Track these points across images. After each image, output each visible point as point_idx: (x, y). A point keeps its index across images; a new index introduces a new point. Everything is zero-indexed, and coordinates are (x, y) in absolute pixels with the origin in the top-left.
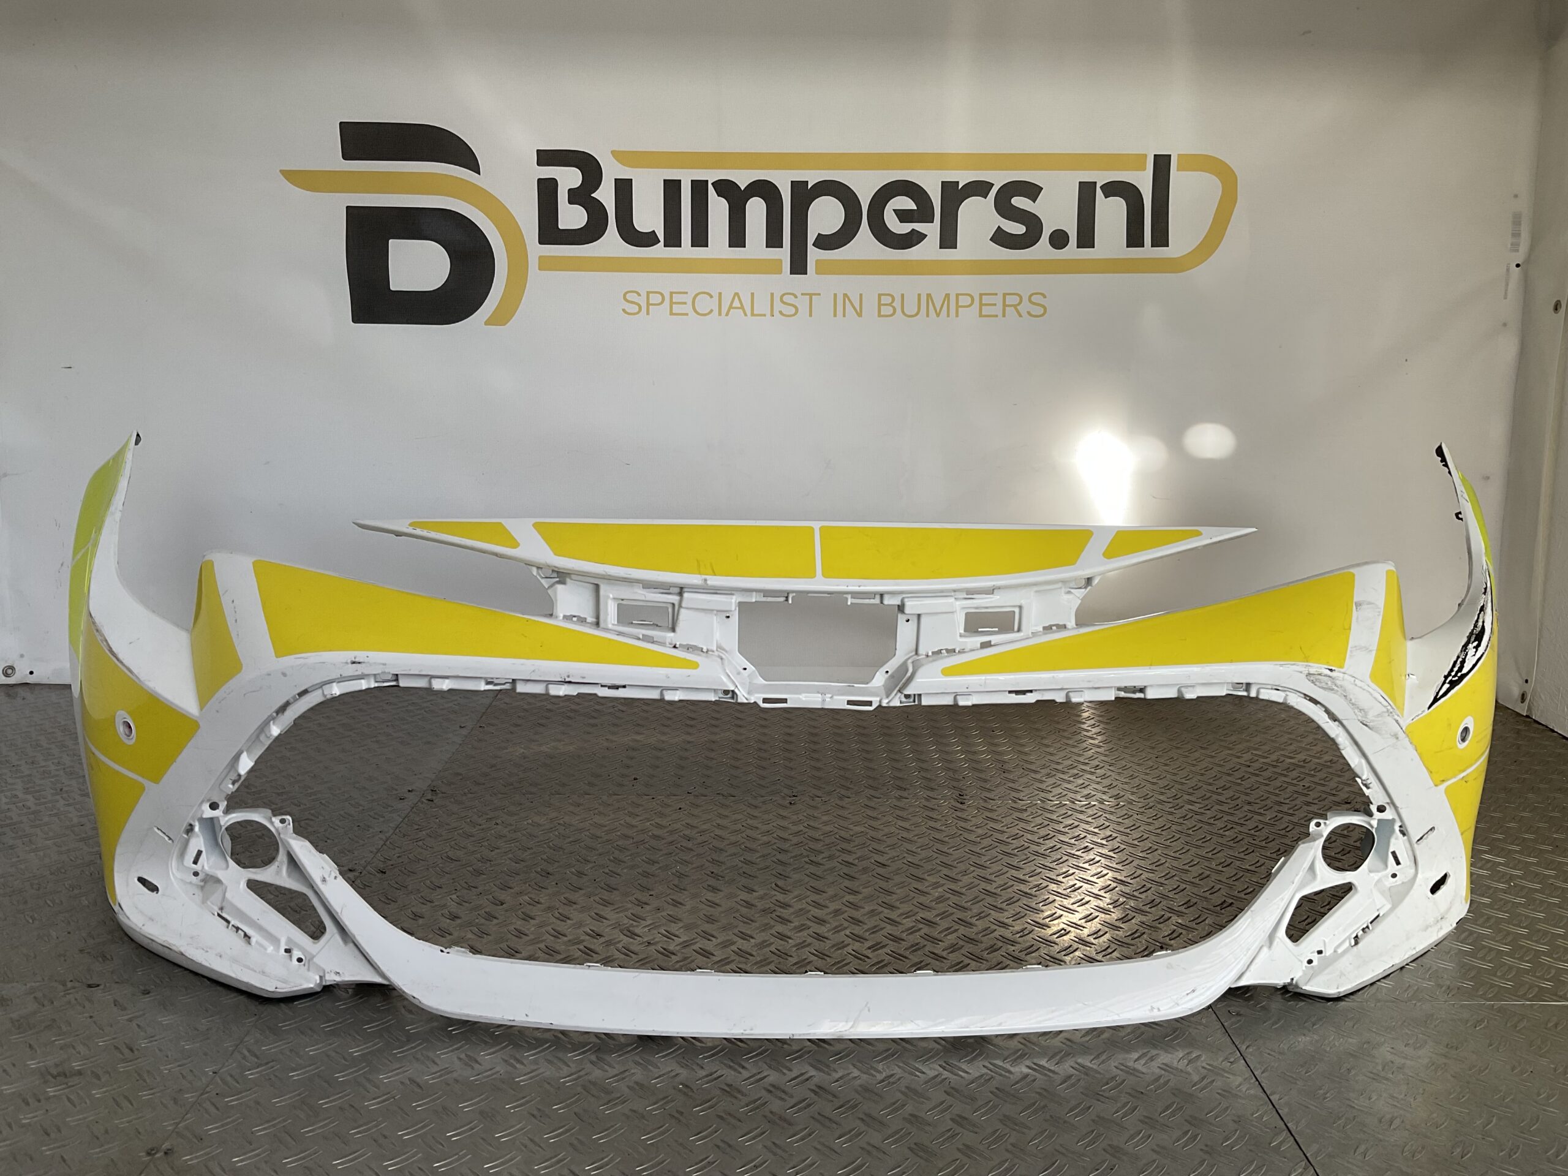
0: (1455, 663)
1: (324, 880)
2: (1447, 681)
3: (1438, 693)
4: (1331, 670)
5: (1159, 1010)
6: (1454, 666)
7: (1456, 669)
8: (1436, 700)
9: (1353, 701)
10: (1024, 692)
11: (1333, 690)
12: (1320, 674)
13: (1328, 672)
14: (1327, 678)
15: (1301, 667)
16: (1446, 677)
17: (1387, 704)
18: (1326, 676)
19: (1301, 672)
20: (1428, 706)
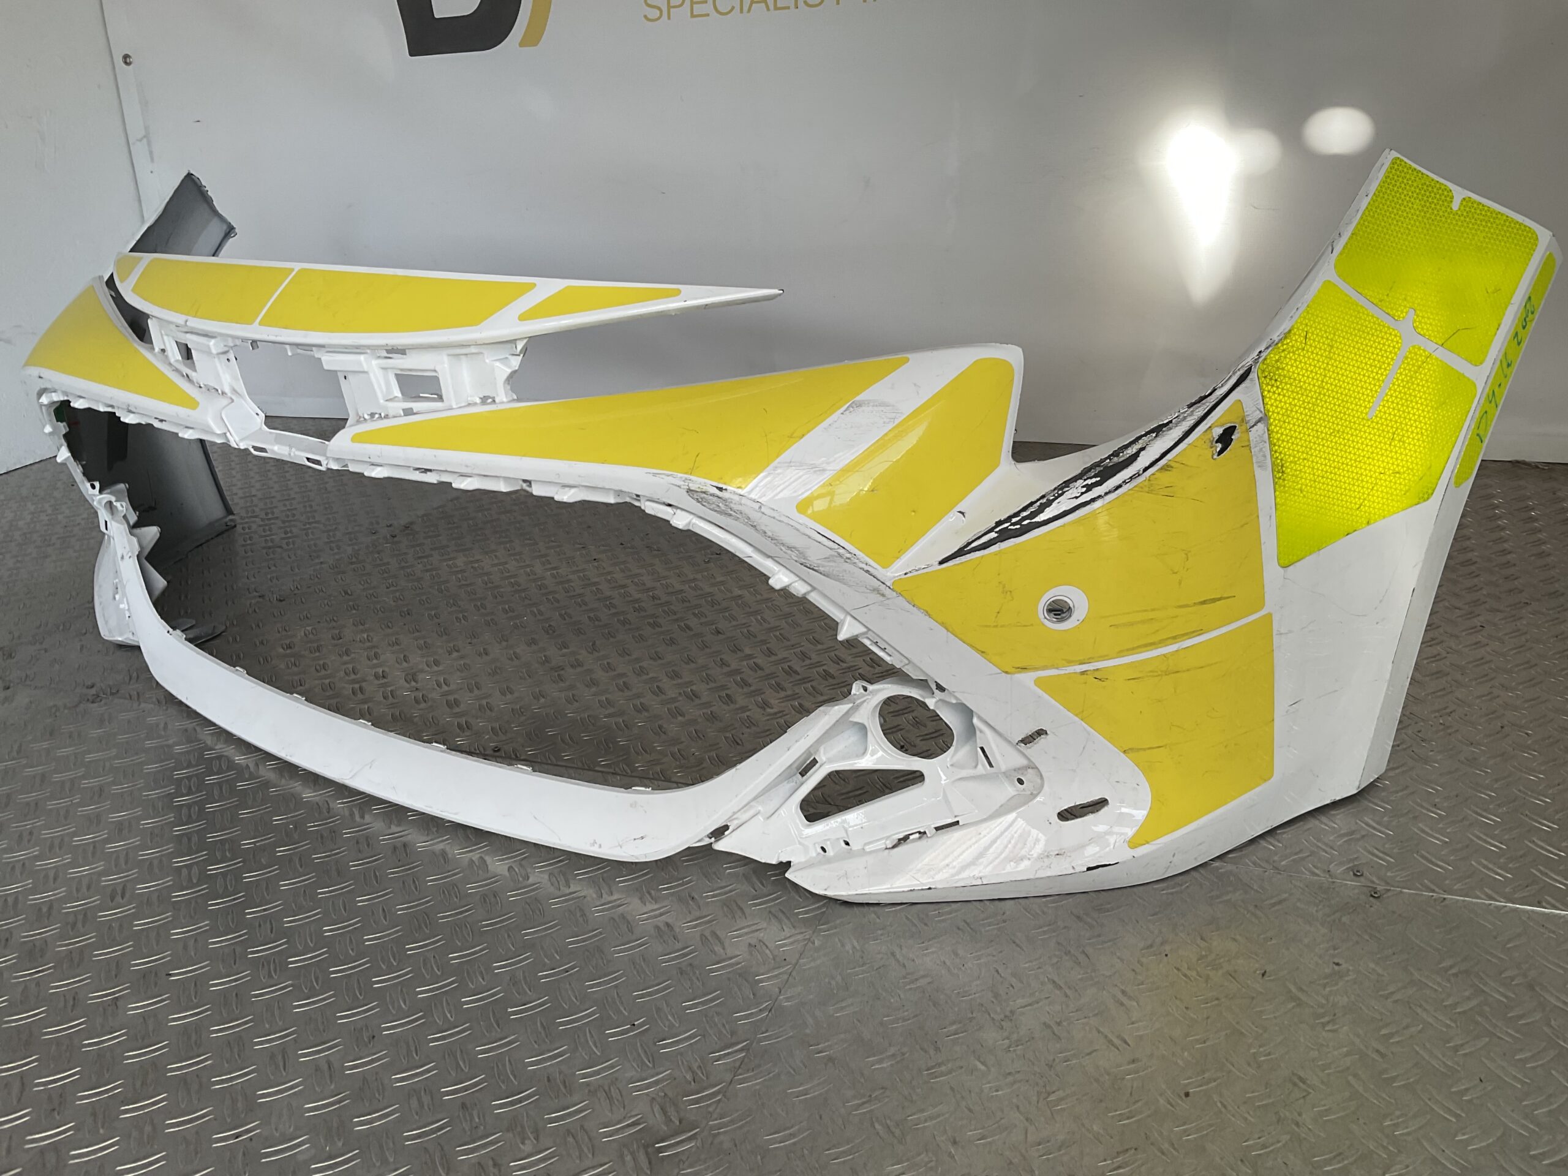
0: (1032, 504)
1: (122, 558)
2: (997, 529)
3: (969, 544)
4: (720, 489)
5: (600, 846)
6: (1025, 509)
7: (1025, 514)
8: (960, 552)
9: (769, 534)
10: (426, 471)
11: (730, 515)
12: (704, 493)
13: (717, 492)
14: (716, 498)
15: (679, 478)
16: (999, 523)
17: (837, 546)
18: (713, 495)
19: (679, 487)
20: (940, 559)
